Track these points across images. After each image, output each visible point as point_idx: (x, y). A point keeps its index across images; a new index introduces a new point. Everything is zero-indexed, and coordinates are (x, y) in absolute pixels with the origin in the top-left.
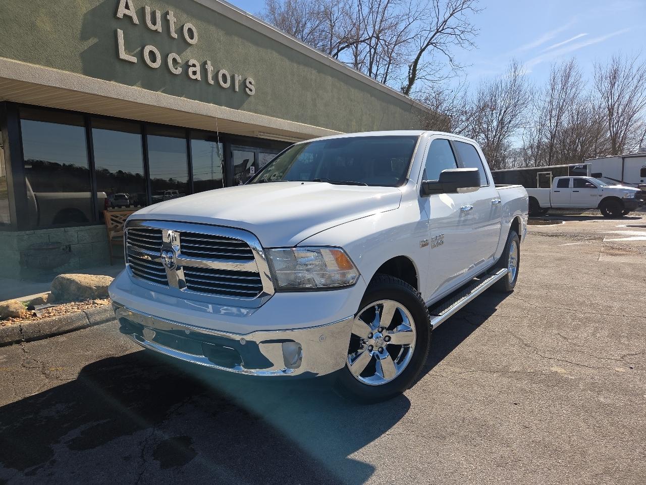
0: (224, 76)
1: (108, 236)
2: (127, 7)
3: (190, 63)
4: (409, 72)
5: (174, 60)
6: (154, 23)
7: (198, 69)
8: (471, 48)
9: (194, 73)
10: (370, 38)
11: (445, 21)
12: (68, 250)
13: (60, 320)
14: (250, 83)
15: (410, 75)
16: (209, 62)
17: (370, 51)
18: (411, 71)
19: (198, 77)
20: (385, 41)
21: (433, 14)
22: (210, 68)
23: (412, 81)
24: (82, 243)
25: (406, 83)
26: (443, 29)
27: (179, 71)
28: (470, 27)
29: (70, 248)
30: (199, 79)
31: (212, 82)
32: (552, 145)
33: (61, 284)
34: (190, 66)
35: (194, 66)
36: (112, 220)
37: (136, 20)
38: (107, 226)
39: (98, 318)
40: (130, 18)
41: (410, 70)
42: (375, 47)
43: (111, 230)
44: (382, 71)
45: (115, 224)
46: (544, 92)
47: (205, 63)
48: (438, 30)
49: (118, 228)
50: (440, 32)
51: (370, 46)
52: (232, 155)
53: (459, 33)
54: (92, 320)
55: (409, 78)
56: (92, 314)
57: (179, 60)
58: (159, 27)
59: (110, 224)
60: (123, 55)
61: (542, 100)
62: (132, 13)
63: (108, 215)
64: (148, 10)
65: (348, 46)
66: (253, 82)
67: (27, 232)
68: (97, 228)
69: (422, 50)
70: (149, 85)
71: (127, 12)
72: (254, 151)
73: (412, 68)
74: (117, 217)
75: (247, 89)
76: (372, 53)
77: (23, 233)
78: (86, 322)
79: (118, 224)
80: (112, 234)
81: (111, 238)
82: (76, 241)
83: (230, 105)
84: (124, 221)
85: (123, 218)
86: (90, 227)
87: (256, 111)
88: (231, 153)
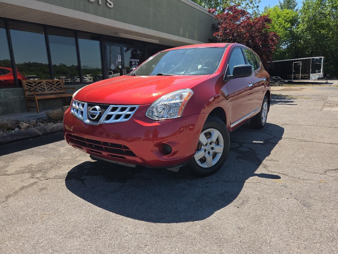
1: (25, 94)
24: (8, 98)
36: (27, 85)
38: (24, 89)
43: (26, 91)
45: (29, 87)
49: (31, 90)
59: (26, 88)
63: (24, 82)
72: (120, 45)
79: (31, 87)
80: (28, 93)
81: (27, 96)
82: (3, 97)
83: (96, 13)
84: (36, 85)
85: (35, 84)
86: (12, 89)
87: (115, 19)
88: (105, 47)
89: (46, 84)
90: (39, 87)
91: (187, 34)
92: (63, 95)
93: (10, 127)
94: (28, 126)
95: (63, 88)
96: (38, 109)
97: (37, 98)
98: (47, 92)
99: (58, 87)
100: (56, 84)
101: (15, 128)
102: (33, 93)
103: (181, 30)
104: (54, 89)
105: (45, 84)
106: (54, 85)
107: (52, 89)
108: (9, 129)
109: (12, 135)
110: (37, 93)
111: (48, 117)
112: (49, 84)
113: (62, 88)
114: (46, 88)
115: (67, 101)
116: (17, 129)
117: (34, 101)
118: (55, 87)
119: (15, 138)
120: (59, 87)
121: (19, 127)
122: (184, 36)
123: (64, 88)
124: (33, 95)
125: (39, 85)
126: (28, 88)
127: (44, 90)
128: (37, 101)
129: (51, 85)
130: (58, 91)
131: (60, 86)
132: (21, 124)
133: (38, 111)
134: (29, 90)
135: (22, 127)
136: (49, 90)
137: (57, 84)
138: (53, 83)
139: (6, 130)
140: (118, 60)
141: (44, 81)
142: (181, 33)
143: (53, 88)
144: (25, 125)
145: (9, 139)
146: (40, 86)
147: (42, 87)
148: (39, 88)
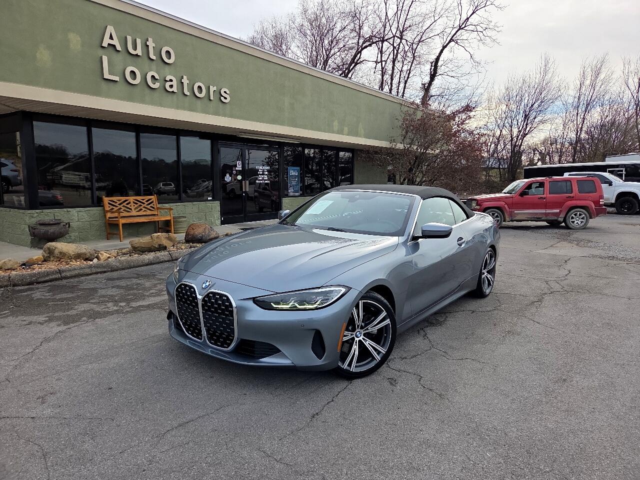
0: (200, 87)
1: (105, 216)
2: (111, 38)
3: (168, 79)
4: (431, 69)
5: (153, 77)
6: (135, 48)
7: (174, 83)
8: (491, 44)
9: (171, 86)
10: (394, 37)
11: (468, 19)
12: (67, 226)
13: (39, 273)
14: (225, 92)
15: (431, 72)
16: (185, 77)
17: (393, 50)
18: (433, 68)
19: (175, 89)
20: (407, 41)
21: (457, 12)
22: (185, 81)
23: (433, 77)
24: (81, 221)
25: (427, 79)
26: (465, 26)
27: (157, 85)
28: (493, 24)
29: (69, 224)
30: (175, 91)
31: (188, 94)
32: (578, 140)
33: (49, 249)
34: (167, 81)
35: (171, 80)
36: (109, 204)
37: (119, 48)
38: (104, 209)
39: (68, 274)
40: (114, 46)
41: (432, 66)
42: (397, 47)
43: (108, 211)
44: (405, 68)
46: (572, 87)
47: (182, 78)
48: (460, 27)
49: (114, 210)
50: (462, 29)
51: (393, 46)
52: (219, 152)
53: (482, 30)
54: (63, 275)
55: (431, 75)
56: (64, 271)
57: (157, 77)
58: (139, 52)
59: (107, 208)
60: (107, 76)
61: (570, 94)
62: (115, 42)
63: (106, 200)
64: (129, 39)
65: (370, 45)
66: (228, 92)
67: (37, 211)
68: (96, 210)
69: (444, 47)
70: (130, 98)
71: (111, 42)
72: (241, 148)
73: (433, 64)
74: (114, 202)
75: (222, 98)
76: (395, 52)
77: (33, 211)
78: (58, 276)
79: (114, 207)
80: (109, 215)
81: (107, 218)
82: (77, 219)
83: (205, 111)
84: (120, 204)
85: (119, 202)
86: (88, 208)
87: (231, 116)
88: (219, 150)
89: (134, 203)
90: (124, 206)
91: (346, 129)
92: (156, 219)
93: (87, 257)
94: (109, 257)
95: (156, 207)
96: (122, 236)
97: (122, 221)
98: (134, 213)
99: (148, 207)
100: (147, 203)
101: (94, 259)
102: (116, 215)
103: (336, 123)
104: (144, 209)
105: (132, 203)
106: (144, 203)
107: (141, 209)
108: (86, 260)
109: (91, 267)
110: (122, 215)
111: (132, 246)
112: (137, 202)
113: (154, 208)
114: (133, 208)
115: (160, 227)
116: (95, 260)
117: (118, 225)
118: (144, 207)
119: (94, 270)
120: (151, 207)
121: (98, 258)
122: (340, 132)
123: (158, 208)
124: (117, 217)
125: (124, 204)
126: (110, 208)
127: (130, 211)
128: (121, 225)
129: (139, 204)
130: (149, 212)
131: (151, 205)
132: (101, 253)
133: (122, 239)
134: (111, 211)
135: (102, 258)
136: (137, 210)
137: (149, 202)
138: (142, 201)
139: (83, 261)
140: (237, 169)
141: (131, 199)
142: (336, 127)
143: (142, 207)
144: (106, 255)
145: (88, 271)
146: (126, 205)
147: (128, 206)
148: (124, 208)
